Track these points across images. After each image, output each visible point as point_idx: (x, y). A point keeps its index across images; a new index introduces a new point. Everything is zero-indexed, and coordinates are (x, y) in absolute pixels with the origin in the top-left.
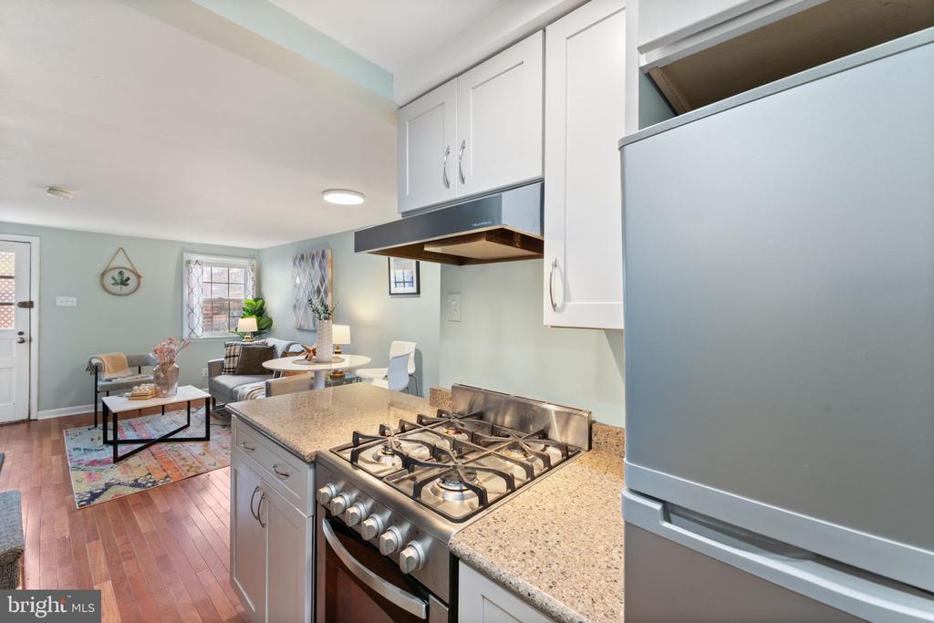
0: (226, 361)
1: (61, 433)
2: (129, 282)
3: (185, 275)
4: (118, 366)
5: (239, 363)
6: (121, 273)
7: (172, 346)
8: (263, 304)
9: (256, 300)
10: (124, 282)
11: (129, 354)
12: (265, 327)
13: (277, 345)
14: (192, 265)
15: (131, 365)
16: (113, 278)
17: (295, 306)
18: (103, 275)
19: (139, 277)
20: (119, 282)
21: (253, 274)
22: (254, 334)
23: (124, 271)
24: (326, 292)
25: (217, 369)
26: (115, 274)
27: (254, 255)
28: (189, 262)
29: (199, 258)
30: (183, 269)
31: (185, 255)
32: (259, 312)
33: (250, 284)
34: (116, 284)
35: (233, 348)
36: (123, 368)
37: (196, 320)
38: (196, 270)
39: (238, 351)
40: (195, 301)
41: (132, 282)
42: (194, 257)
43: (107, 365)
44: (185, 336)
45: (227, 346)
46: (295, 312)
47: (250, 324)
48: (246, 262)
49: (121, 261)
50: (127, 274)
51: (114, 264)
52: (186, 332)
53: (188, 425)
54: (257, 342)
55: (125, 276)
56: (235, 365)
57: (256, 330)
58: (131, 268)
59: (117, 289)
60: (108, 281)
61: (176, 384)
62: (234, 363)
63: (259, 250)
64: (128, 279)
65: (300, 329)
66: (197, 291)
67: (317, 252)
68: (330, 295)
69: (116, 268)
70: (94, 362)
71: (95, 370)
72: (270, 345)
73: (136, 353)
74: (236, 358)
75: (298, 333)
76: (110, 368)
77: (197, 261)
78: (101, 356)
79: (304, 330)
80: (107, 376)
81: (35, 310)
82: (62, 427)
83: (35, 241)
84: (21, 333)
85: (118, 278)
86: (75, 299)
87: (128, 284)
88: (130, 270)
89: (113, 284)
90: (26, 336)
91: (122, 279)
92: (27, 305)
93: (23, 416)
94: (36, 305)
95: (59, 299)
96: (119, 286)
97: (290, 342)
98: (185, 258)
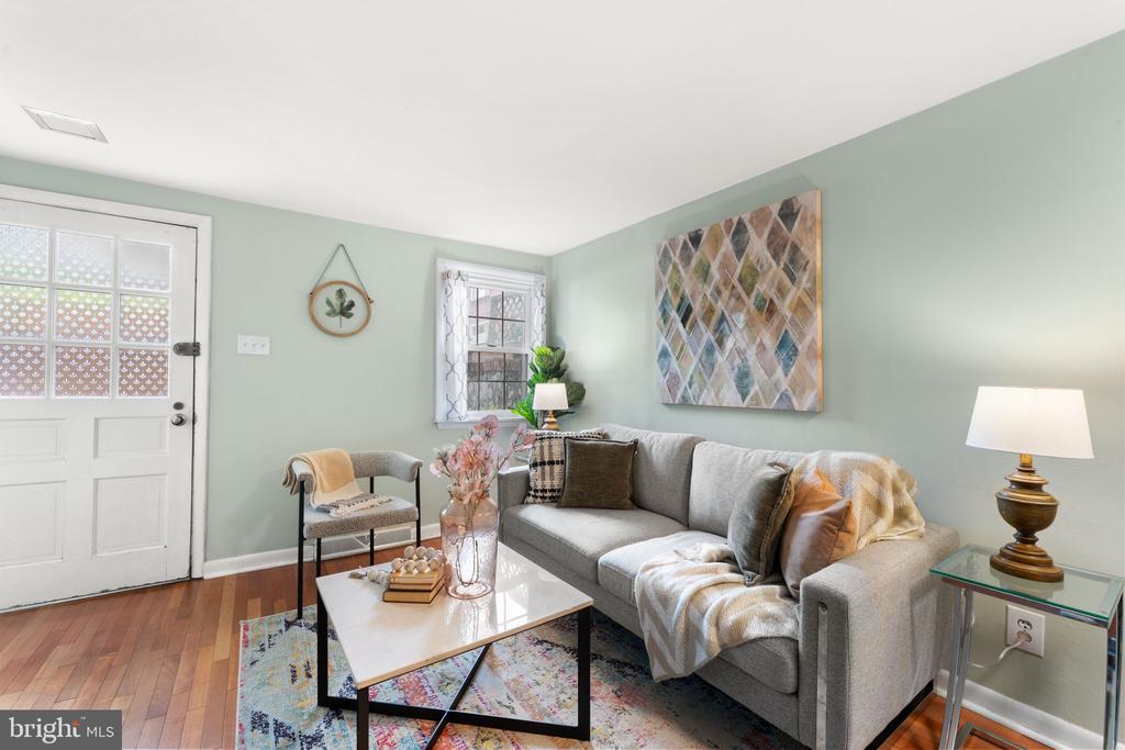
0: (535, 474)
1: (236, 630)
2: (353, 310)
3: (441, 300)
4: (337, 481)
5: (566, 479)
6: (341, 293)
8: (562, 356)
9: (551, 350)
10: (345, 311)
11: (356, 452)
12: (577, 397)
13: (640, 440)
14: (451, 281)
15: (358, 475)
16: (329, 303)
17: (666, 357)
18: (312, 295)
19: (369, 301)
20: (338, 310)
21: (543, 302)
22: (557, 414)
23: (347, 290)
25: (517, 491)
26: (331, 293)
27: (542, 266)
28: (446, 275)
29: (461, 268)
30: (438, 283)
31: (439, 261)
33: (538, 319)
34: (332, 313)
35: (546, 443)
36: (346, 481)
37: (458, 387)
38: (458, 290)
39: (558, 451)
40: (455, 349)
41: (358, 311)
42: (454, 267)
43: (321, 478)
44: (440, 417)
46: (665, 369)
48: (530, 278)
49: (340, 272)
50: (351, 295)
51: (329, 277)
52: (442, 407)
54: (582, 429)
55: (348, 300)
56: (557, 483)
57: (565, 407)
58: (354, 282)
59: (334, 323)
60: (321, 308)
62: (552, 479)
63: (549, 259)
64: (352, 304)
65: (685, 404)
66: (458, 330)
69: (331, 283)
70: (300, 469)
71: (302, 487)
73: (367, 449)
74: (557, 468)
76: (326, 484)
77: (459, 274)
78: (309, 455)
79: (705, 408)
80: (317, 499)
81: (202, 360)
82: (241, 613)
83: (204, 223)
84: (178, 406)
85: (336, 302)
86: (267, 340)
87: (351, 315)
88: (355, 288)
89: (328, 314)
90: (186, 412)
91: (342, 304)
92: (189, 349)
93: (183, 574)
94: (204, 350)
95: (241, 339)
96: (338, 318)
97: (690, 435)
98: (441, 268)
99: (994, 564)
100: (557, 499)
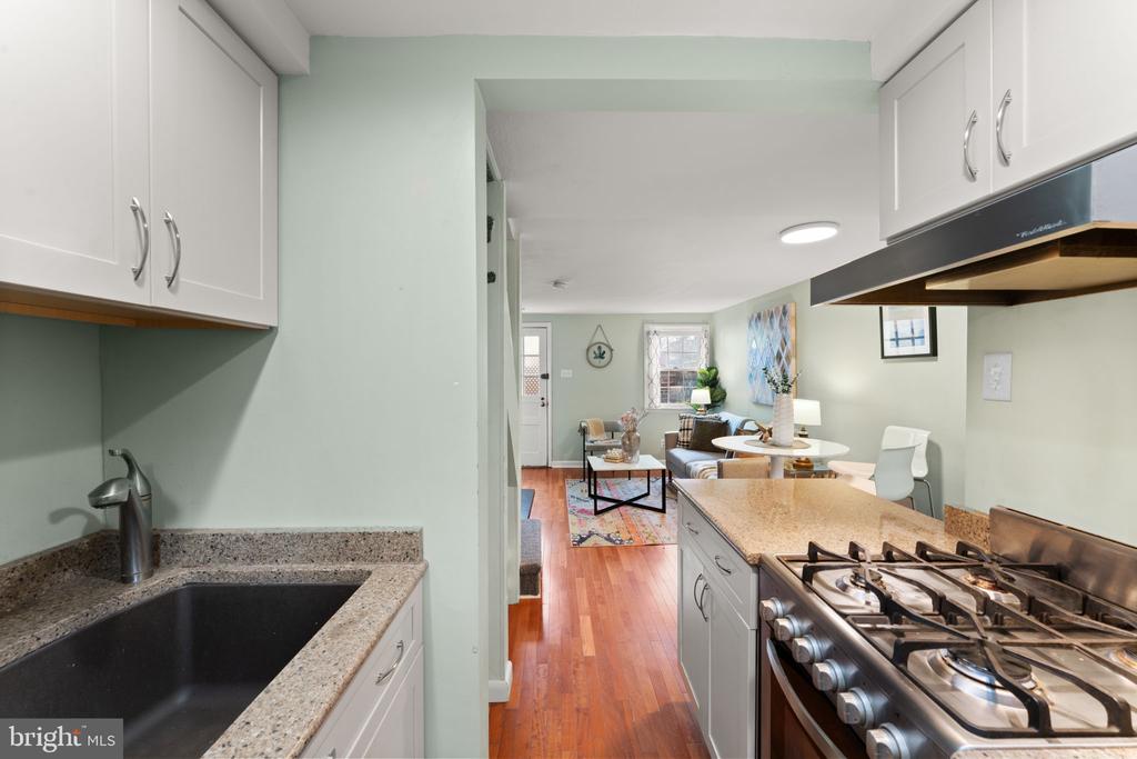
0: (680, 434)
1: (564, 482)
2: (605, 355)
3: (646, 347)
4: (598, 432)
5: (693, 437)
6: (599, 348)
7: (635, 416)
8: (717, 373)
9: (709, 369)
10: (601, 356)
11: (606, 421)
12: (718, 400)
13: (730, 421)
14: (651, 336)
15: (607, 431)
16: (595, 353)
17: (751, 376)
18: (588, 350)
19: (612, 350)
20: (598, 355)
21: (706, 341)
22: (708, 406)
23: (602, 346)
24: (788, 358)
25: (672, 441)
26: (595, 348)
27: (707, 320)
28: (648, 333)
29: (657, 328)
30: (644, 339)
31: (646, 326)
32: (712, 382)
33: (704, 351)
34: (596, 358)
35: (687, 420)
36: (601, 432)
37: (654, 391)
38: (655, 340)
39: (691, 424)
40: (654, 372)
41: (607, 356)
42: (653, 328)
43: (591, 429)
44: (646, 406)
45: (681, 418)
46: (751, 382)
47: (702, 396)
48: (699, 328)
49: (599, 338)
50: (604, 348)
51: (594, 342)
52: (647, 401)
53: (648, 494)
54: (710, 416)
55: (602, 350)
56: (689, 439)
57: (709, 402)
59: (597, 362)
60: (592, 355)
61: (638, 452)
62: (687, 437)
63: (711, 314)
64: (604, 353)
65: (757, 403)
66: (656, 361)
67: (777, 308)
68: (793, 361)
69: (596, 344)
70: (583, 425)
71: (584, 431)
72: (724, 420)
73: (610, 420)
74: (690, 432)
75: (754, 407)
76: (593, 431)
77: (656, 332)
78: (587, 420)
79: (762, 405)
80: (590, 437)
81: (550, 380)
82: (565, 477)
83: (549, 325)
84: (543, 399)
85: (597, 352)
86: (571, 371)
87: (604, 357)
88: (606, 345)
89: (594, 358)
90: (545, 401)
91: (600, 353)
92: (545, 377)
93: (544, 464)
94: (550, 376)
95: (563, 371)
96: (598, 360)
97: (745, 418)
98: (646, 329)
99: (794, 465)
100: (690, 446)
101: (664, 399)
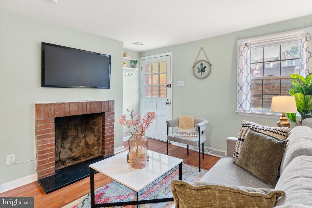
2: (205, 69)
6: (202, 64)
10: (203, 70)
14: (242, 49)
16: (198, 68)
18: (193, 67)
19: (210, 65)
20: (201, 70)
23: (204, 63)
26: (199, 65)
29: (249, 41)
30: (237, 52)
31: (239, 41)
37: (244, 97)
38: (245, 52)
40: (244, 80)
41: (207, 70)
42: (244, 42)
49: (202, 57)
50: (205, 64)
51: (199, 59)
55: (204, 66)
58: (207, 60)
59: (200, 75)
60: (196, 70)
64: (205, 67)
66: (245, 71)
69: (199, 61)
77: (246, 44)
84: (168, 100)
85: (200, 68)
86: (183, 82)
87: (205, 71)
88: (206, 61)
89: (198, 72)
91: (202, 68)
92: (169, 86)
94: (171, 86)
95: (179, 82)
96: (200, 73)
98: (239, 43)
101: (254, 104)
